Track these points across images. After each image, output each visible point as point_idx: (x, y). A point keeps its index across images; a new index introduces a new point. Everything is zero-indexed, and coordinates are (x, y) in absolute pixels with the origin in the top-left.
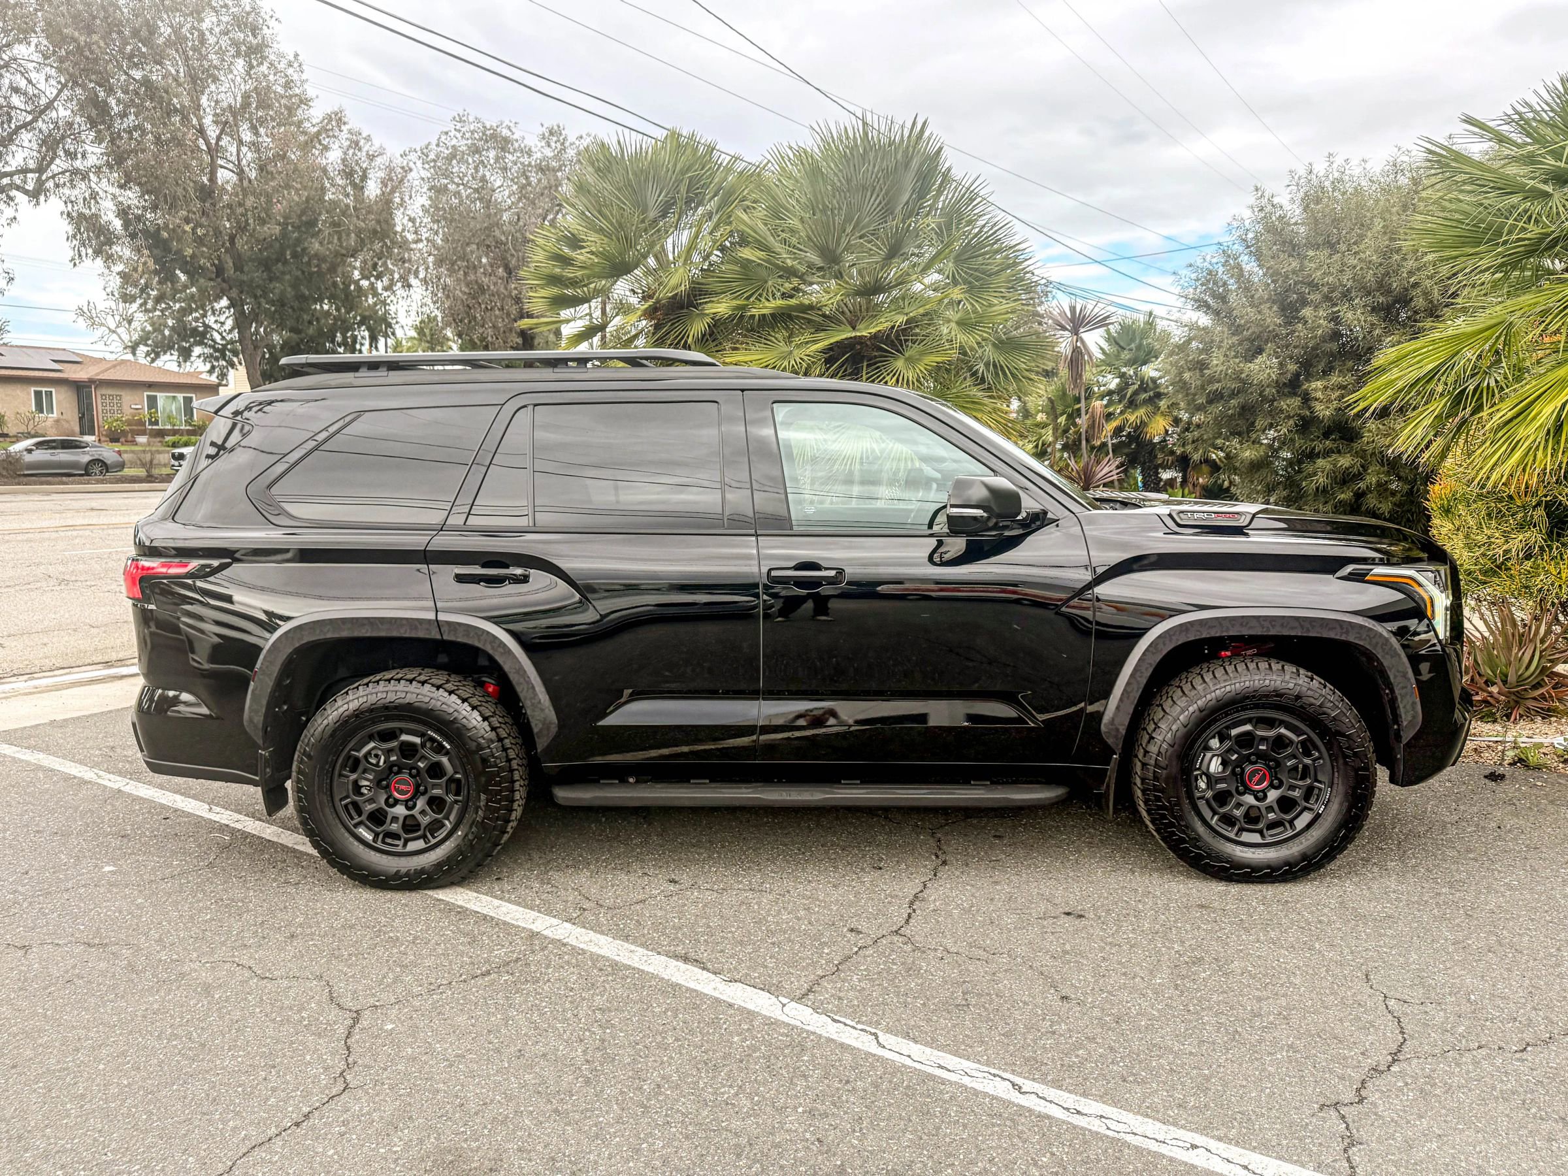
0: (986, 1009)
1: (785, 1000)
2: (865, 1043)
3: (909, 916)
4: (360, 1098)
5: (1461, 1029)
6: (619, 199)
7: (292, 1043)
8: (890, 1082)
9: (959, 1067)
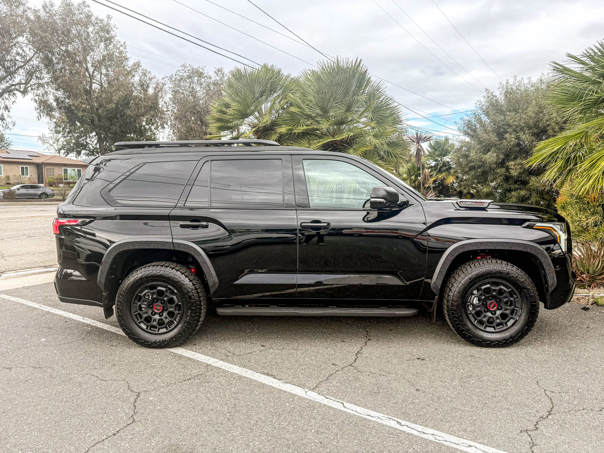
0: (387, 394)
1: (307, 390)
2: (338, 406)
3: (356, 359)
4: (139, 425)
5: (576, 402)
6: (245, 90)
7: (113, 404)
8: (349, 421)
9: (376, 415)
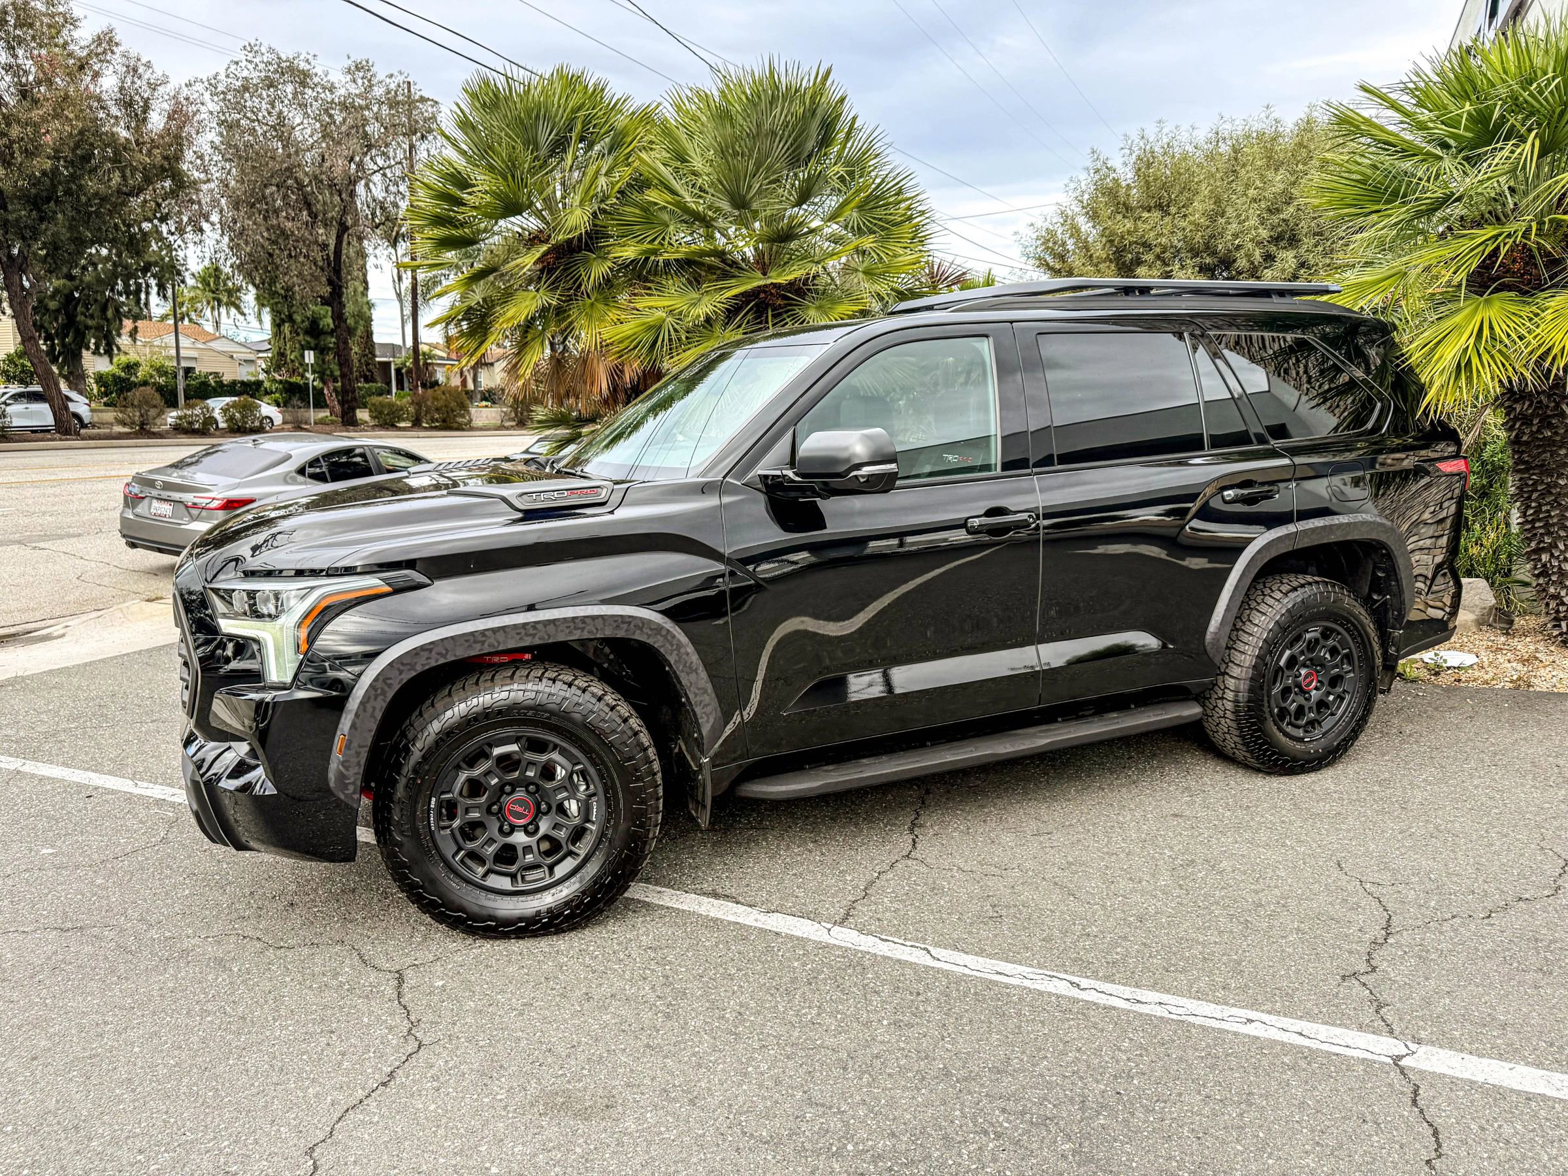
0: (1019, 919)
1: (829, 926)
2: (917, 957)
3: (914, 841)
4: (439, 1054)
5: (1433, 904)
6: (510, 137)
7: (341, 1008)
8: (958, 990)
9: (1014, 972)
